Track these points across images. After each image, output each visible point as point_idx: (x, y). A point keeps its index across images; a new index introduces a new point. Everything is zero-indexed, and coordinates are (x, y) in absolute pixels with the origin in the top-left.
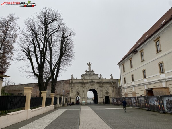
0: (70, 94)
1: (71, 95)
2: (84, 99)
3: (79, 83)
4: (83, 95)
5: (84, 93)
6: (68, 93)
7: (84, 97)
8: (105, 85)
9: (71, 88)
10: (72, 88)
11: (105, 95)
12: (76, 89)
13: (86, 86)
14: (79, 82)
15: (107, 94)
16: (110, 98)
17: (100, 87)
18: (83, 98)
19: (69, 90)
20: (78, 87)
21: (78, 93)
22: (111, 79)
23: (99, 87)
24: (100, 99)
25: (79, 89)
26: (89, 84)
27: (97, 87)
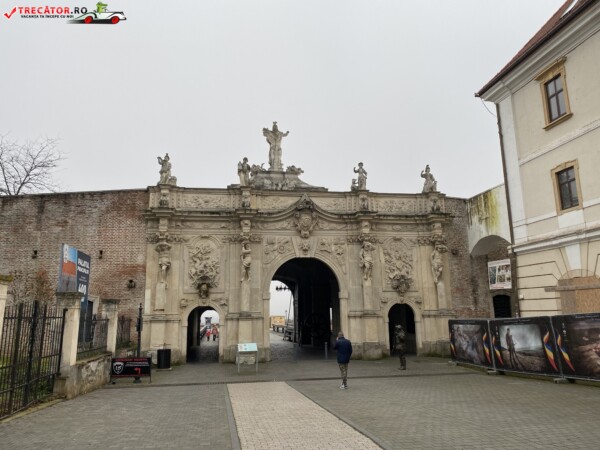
0: (143, 287)
1: (153, 296)
2: (245, 327)
3: (215, 215)
4: (239, 297)
5: (246, 286)
6: (131, 286)
7: (245, 308)
8: (388, 233)
9: (151, 248)
10: (161, 250)
11: (389, 295)
12: (194, 259)
13: (266, 237)
14: (212, 206)
16: (418, 318)
17: (355, 247)
18: (243, 316)
19: (140, 259)
20: (210, 242)
21: (204, 285)
22: (425, 194)
23: (347, 248)
24: (354, 323)
25: (213, 258)
26: (285, 224)
27: (333, 248)
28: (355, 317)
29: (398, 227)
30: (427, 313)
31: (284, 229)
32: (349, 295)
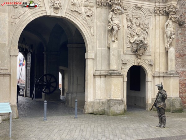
23: (96, 11)
27: (83, 9)
28: (100, 76)
30: (157, 74)
32: (96, 56)
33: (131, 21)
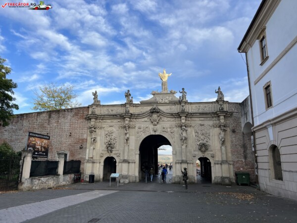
0: (86, 148)
2: (125, 166)
3: (114, 116)
5: (126, 148)
6: (81, 147)
7: (126, 158)
8: (197, 122)
9: (88, 131)
11: (196, 153)
12: (106, 136)
13: (137, 126)
14: (114, 113)
15: (204, 152)
16: (212, 165)
17: (180, 129)
18: (124, 161)
19: (85, 136)
20: (113, 128)
21: (110, 147)
23: (175, 129)
24: (178, 166)
25: (114, 135)
26: (146, 119)
27: (169, 130)
28: (178, 163)
29: (202, 119)
30: (217, 162)
31: (146, 121)
32: (176, 152)
33: (198, 133)
